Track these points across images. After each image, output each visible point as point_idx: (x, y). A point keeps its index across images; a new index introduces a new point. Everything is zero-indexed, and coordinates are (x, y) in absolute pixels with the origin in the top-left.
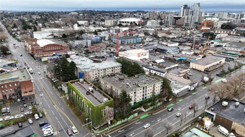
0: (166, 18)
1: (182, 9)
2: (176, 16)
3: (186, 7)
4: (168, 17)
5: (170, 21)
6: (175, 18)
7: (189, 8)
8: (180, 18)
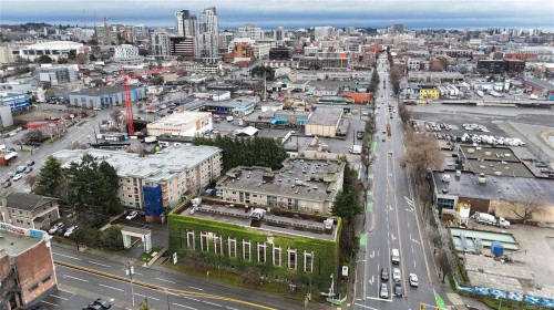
0: (154, 39)
1: (180, 18)
2: (173, 36)
3: (186, 14)
4: (157, 37)
5: (165, 47)
6: (172, 39)
7: (194, 18)
8: (183, 39)
